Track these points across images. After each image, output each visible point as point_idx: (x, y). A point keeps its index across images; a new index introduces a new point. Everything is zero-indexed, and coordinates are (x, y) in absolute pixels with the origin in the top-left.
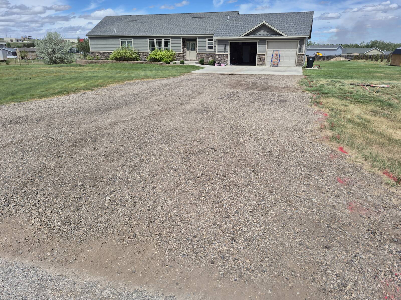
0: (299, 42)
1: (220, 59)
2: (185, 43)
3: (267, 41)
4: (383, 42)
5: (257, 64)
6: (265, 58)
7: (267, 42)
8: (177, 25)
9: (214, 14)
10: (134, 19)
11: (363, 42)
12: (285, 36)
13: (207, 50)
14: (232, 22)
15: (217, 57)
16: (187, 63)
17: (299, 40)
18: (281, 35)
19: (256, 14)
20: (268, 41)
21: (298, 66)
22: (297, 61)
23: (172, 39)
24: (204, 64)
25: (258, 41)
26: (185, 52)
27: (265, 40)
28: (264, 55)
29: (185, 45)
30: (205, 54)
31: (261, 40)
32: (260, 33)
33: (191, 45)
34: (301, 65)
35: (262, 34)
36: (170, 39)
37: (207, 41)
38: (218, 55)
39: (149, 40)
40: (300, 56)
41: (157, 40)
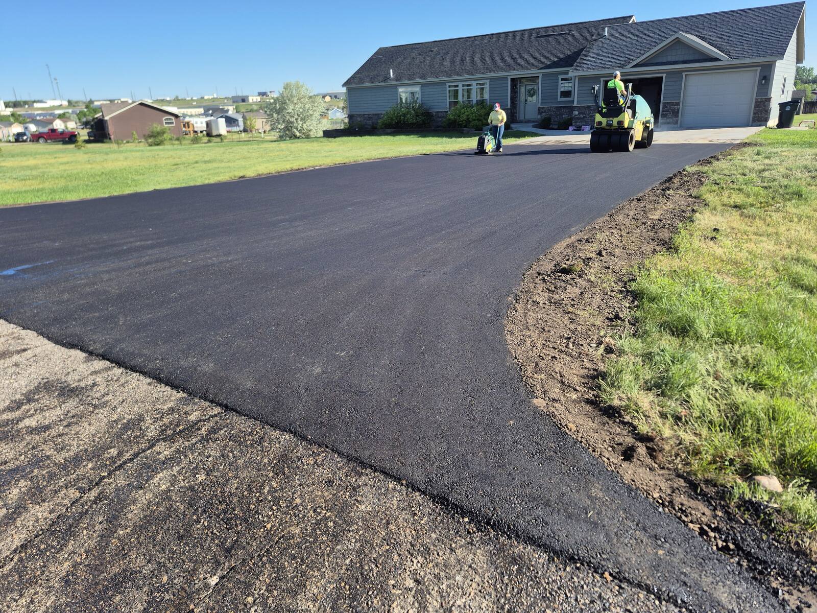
0: (759, 71)
1: (582, 116)
2: (516, 88)
3: (684, 74)
5: (662, 124)
6: (678, 110)
7: (684, 76)
12: (725, 62)
13: (559, 99)
14: (613, 40)
15: (577, 113)
16: (516, 127)
17: (759, 68)
18: (717, 60)
20: (686, 73)
21: (756, 123)
22: (754, 113)
23: (492, 83)
24: (551, 127)
25: (664, 75)
26: (516, 106)
27: (679, 73)
28: (678, 104)
29: (516, 92)
30: (555, 107)
31: (670, 73)
32: (669, 59)
33: (529, 91)
34: (762, 123)
35: (673, 59)
36: (488, 82)
37: (560, 82)
38: (579, 108)
39: (449, 86)
40: (760, 102)
41: (463, 86)
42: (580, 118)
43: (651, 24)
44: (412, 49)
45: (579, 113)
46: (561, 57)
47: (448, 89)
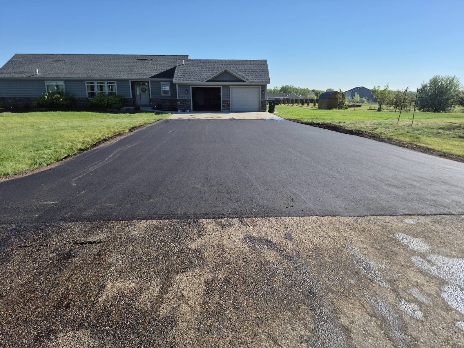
0: (260, 88)
1: (182, 104)
2: (134, 87)
3: (230, 87)
4: (293, 87)
5: (223, 110)
6: (230, 103)
8: (121, 67)
9: (162, 57)
10: (60, 59)
11: (276, 87)
12: (248, 83)
13: (162, 95)
14: (189, 67)
15: (179, 103)
16: (142, 109)
18: (244, 81)
19: (212, 60)
21: (262, 110)
22: (261, 106)
23: (118, 83)
24: (163, 109)
25: (221, 87)
26: (135, 97)
27: (228, 86)
28: (229, 101)
29: (134, 89)
30: (160, 99)
31: (224, 86)
32: (223, 79)
33: (142, 89)
34: (264, 110)
35: (225, 79)
36: (115, 82)
37: (162, 85)
38: (180, 100)
39: (87, 83)
40: (263, 101)
41: (97, 83)
42: (181, 106)
43: (204, 61)
44: (47, 58)
45: (180, 103)
46: (159, 72)
47: (86, 84)
